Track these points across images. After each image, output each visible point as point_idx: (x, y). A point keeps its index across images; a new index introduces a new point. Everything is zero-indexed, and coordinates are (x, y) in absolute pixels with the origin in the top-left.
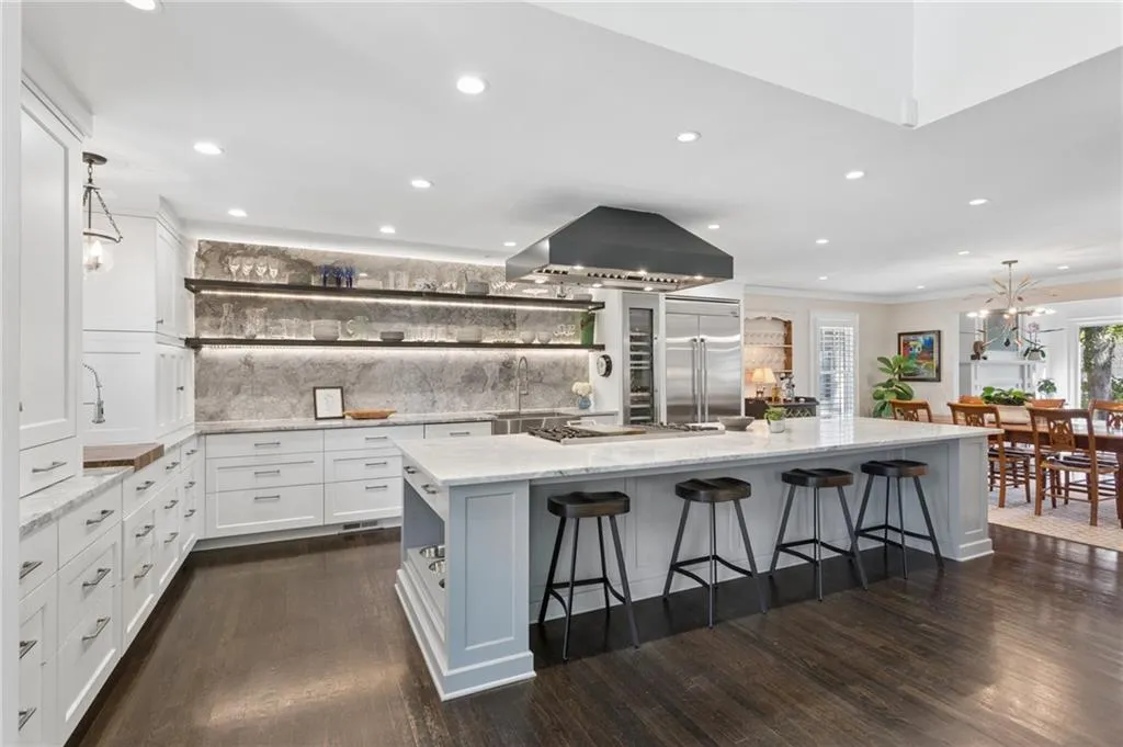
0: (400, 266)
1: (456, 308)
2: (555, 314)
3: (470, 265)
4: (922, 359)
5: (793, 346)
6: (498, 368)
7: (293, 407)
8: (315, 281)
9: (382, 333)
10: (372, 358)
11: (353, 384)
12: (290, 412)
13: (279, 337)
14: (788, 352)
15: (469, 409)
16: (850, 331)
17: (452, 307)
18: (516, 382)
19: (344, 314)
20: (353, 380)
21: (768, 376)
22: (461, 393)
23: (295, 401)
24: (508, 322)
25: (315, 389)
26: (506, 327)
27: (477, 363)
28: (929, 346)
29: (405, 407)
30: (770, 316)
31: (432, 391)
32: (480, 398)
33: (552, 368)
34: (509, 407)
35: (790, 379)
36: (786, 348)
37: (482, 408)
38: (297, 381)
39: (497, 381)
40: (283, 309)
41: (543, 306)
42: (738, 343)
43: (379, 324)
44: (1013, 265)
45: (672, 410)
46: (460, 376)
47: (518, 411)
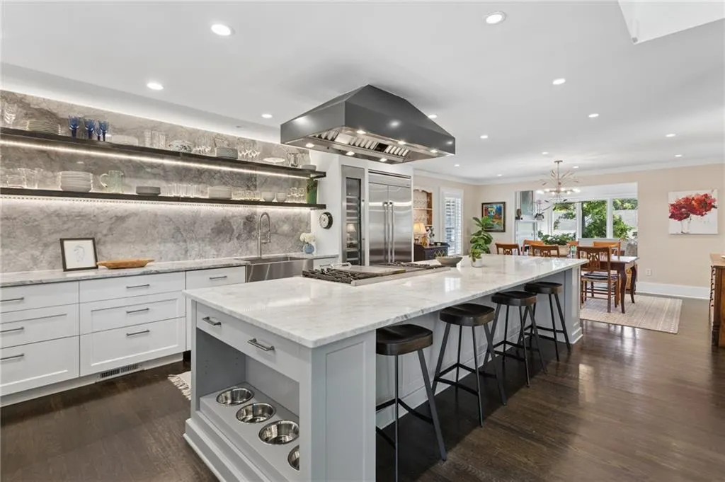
0: (155, 127)
1: (207, 170)
2: (286, 180)
3: (218, 134)
4: (496, 218)
5: (433, 209)
6: (242, 221)
7: (35, 260)
8: (61, 132)
9: (138, 188)
10: (126, 211)
11: (106, 235)
12: (31, 265)
13: (18, 187)
14: (429, 213)
15: (218, 256)
16: (459, 201)
17: (204, 169)
18: (258, 233)
19: (97, 168)
20: (105, 232)
21: (421, 228)
22: (211, 242)
23: (37, 253)
24: (250, 184)
25: (62, 241)
26: (248, 188)
27: (225, 217)
28: (499, 210)
29: (161, 256)
30: (421, 189)
31: (185, 241)
32: (227, 246)
33: (284, 222)
34: (251, 253)
35: (432, 230)
36: (428, 211)
37: (229, 254)
38: (40, 233)
39: (242, 232)
40: (20, 159)
41: (277, 172)
42: (410, 207)
43: (133, 179)
44: (560, 163)
45: (372, 252)
46: (210, 228)
47: (259, 256)
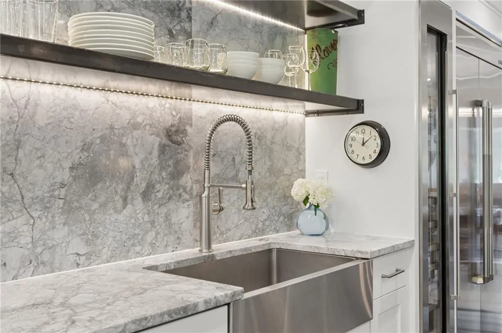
6: (156, 142)
22: (70, 211)
32: (116, 224)
39: (155, 177)
46: (67, 164)
47: (205, 253)
